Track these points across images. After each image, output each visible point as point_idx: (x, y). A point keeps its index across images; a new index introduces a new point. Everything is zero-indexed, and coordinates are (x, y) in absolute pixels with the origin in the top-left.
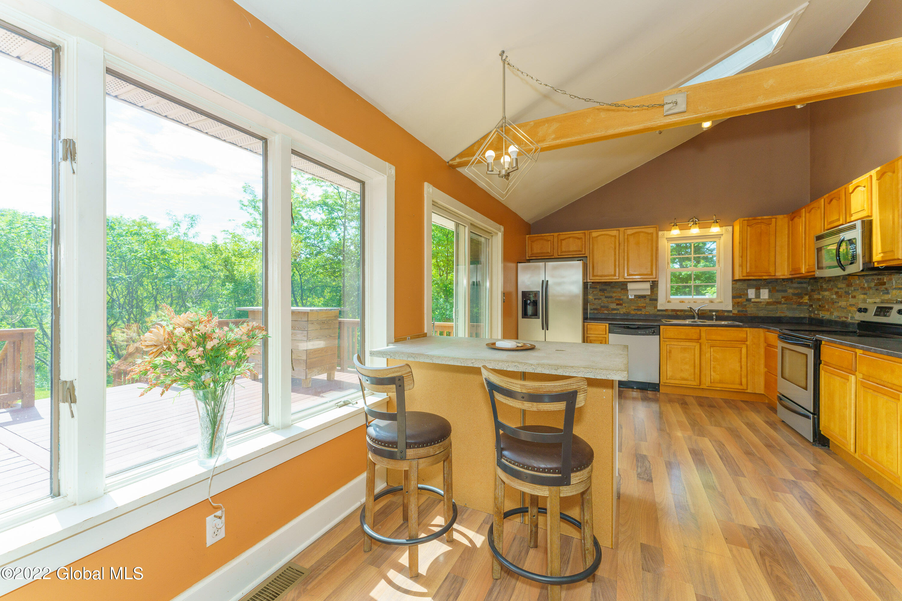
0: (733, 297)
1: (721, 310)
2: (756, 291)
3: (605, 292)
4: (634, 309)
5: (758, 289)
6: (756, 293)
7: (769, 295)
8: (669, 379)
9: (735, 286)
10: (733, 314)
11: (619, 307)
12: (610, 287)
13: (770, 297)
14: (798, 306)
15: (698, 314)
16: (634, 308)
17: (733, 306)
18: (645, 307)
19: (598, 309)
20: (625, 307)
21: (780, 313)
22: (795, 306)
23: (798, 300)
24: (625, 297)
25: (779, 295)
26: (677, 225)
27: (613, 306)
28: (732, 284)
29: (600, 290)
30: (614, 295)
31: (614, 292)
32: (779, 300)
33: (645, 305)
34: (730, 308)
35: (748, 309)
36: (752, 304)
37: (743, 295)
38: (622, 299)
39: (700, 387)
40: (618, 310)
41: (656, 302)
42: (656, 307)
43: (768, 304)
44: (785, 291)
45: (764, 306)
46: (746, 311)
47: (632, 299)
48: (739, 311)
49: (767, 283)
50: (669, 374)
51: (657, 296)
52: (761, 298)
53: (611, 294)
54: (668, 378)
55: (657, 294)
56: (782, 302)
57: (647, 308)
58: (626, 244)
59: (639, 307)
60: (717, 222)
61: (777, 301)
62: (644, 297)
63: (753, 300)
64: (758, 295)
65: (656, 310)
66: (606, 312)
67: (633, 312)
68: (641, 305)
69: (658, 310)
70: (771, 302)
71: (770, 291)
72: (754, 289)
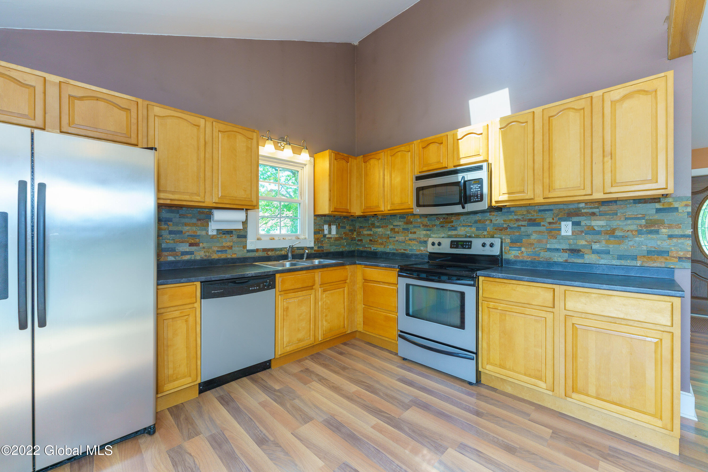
0: (315, 233)
5: (330, 225)
6: (329, 229)
7: (336, 231)
9: (316, 221)
10: (315, 250)
11: (193, 249)
12: (178, 216)
13: (337, 233)
15: (292, 253)
16: (216, 249)
17: (314, 242)
18: (231, 248)
20: (204, 248)
21: (342, 247)
22: (350, 241)
23: (351, 235)
24: (205, 233)
25: (341, 231)
26: (271, 139)
27: (185, 248)
28: (314, 220)
30: (186, 228)
31: (186, 225)
32: (342, 236)
33: (231, 244)
34: (312, 245)
35: (324, 245)
36: (327, 240)
37: (321, 231)
38: (199, 236)
39: (315, 344)
40: (191, 253)
41: (244, 239)
42: (245, 246)
44: (345, 228)
45: (334, 242)
46: (323, 247)
47: (214, 235)
48: (318, 247)
49: (334, 219)
50: (286, 339)
51: (247, 232)
53: (180, 228)
54: (285, 348)
55: (247, 228)
56: (344, 238)
57: (233, 249)
59: (224, 247)
61: (340, 236)
62: (229, 232)
63: (327, 236)
65: (245, 251)
66: (171, 258)
67: (215, 256)
68: (226, 245)
69: (247, 250)
70: (337, 237)
71: (337, 228)
72: (327, 224)
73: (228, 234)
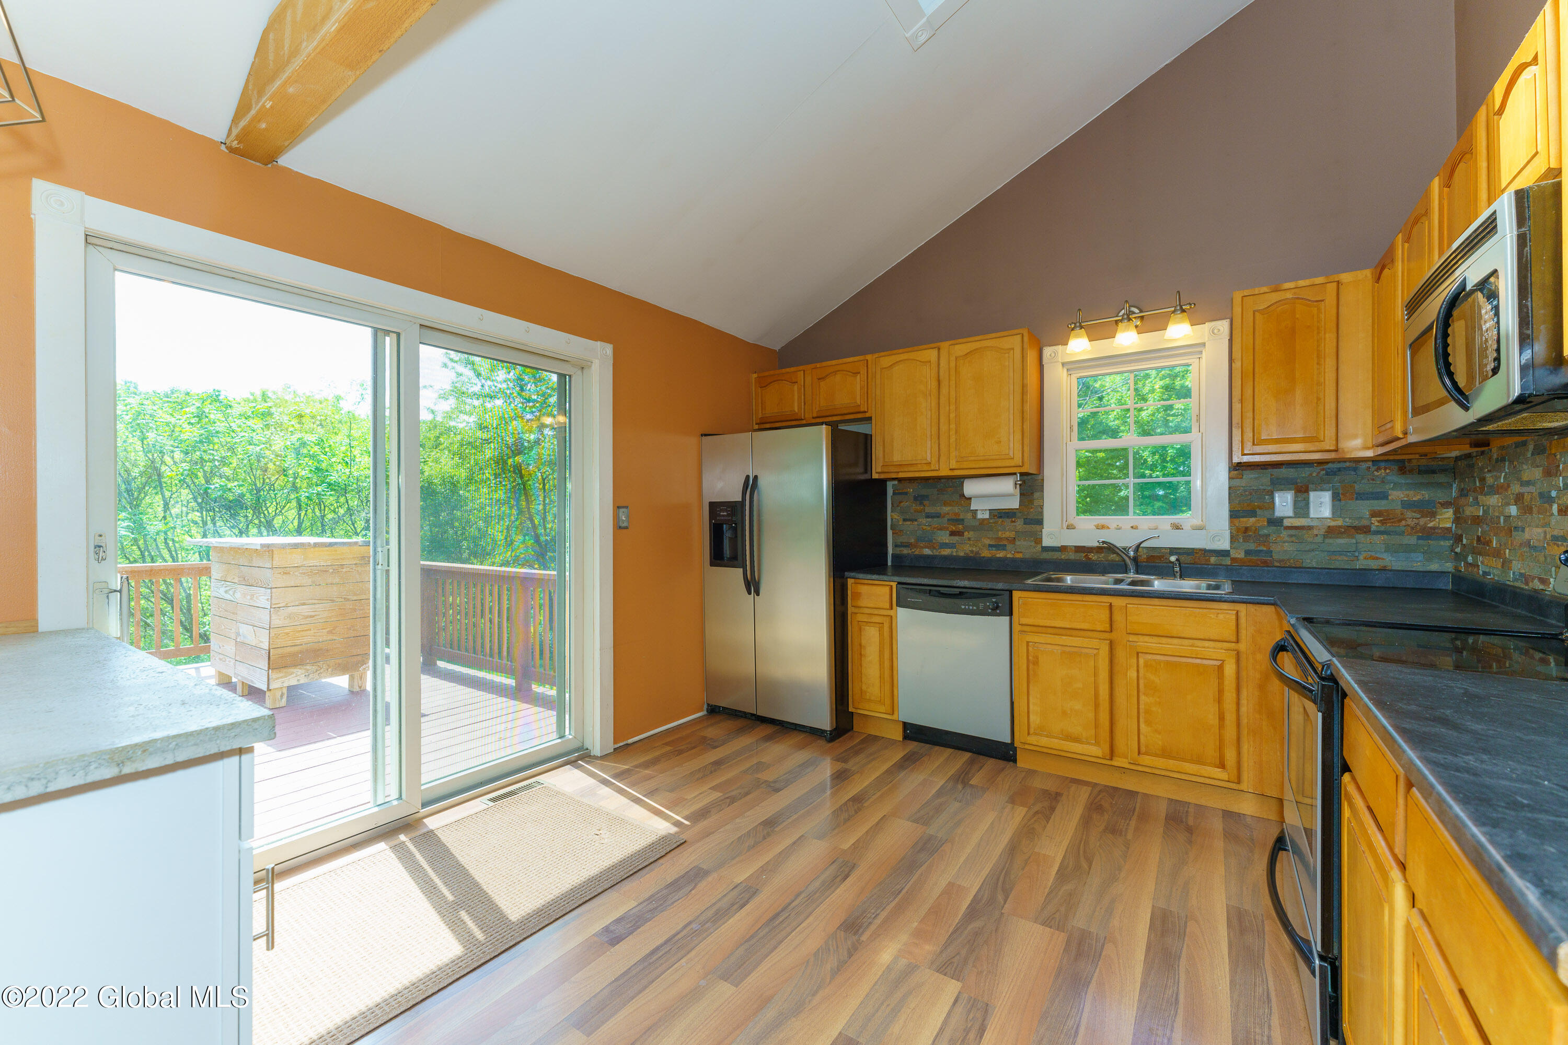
0: (1234, 515)
1: (1201, 550)
2: (1296, 496)
3: (926, 502)
4: (990, 546)
5: (1302, 491)
6: (1295, 503)
7: (1333, 506)
8: (1036, 734)
9: (1237, 482)
10: (1233, 560)
11: (956, 539)
12: (935, 491)
13: (1336, 510)
14: (1419, 538)
15: (1135, 560)
16: (988, 542)
17: (1233, 539)
18: (1013, 541)
19: (911, 544)
20: (969, 539)
21: (1365, 558)
22: (1412, 540)
23: (1422, 521)
24: (969, 516)
25: (1364, 509)
26: (1081, 327)
27: (944, 537)
28: (1230, 478)
29: (916, 498)
30: (946, 509)
31: (945, 504)
32: (1365, 522)
33: (1012, 535)
34: (1224, 544)
35: (1273, 548)
36: (1284, 534)
37: (1260, 508)
38: (963, 520)
39: (1114, 763)
40: (952, 546)
41: (1038, 527)
42: (1039, 540)
43: (1331, 532)
44: (1384, 496)
45: (1319, 539)
46: (1269, 552)
47: (984, 520)
48: (1248, 552)
49: (1327, 474)
50: (1035, 719)
51: (1042, 513)
52: (1312, 515)
53: (938, 509)
54: (1032, 731)
55: (1042, 507)
56: (1373, 528)
57: (1018, 543)
58: (953, 383)
59: (1000, 539)
60: (1183, 311)
61: (1356, 523)
62: (1010, 514)
63: (1286, 523)
65: (1039, 548)
66: (927, 552)
67: (986, 553)
68: (1004, 536)
69: (1043, 548)
70: (1340, 527)
71: (1336, 497)
72: (1290, 489)
73: (1008, 517)
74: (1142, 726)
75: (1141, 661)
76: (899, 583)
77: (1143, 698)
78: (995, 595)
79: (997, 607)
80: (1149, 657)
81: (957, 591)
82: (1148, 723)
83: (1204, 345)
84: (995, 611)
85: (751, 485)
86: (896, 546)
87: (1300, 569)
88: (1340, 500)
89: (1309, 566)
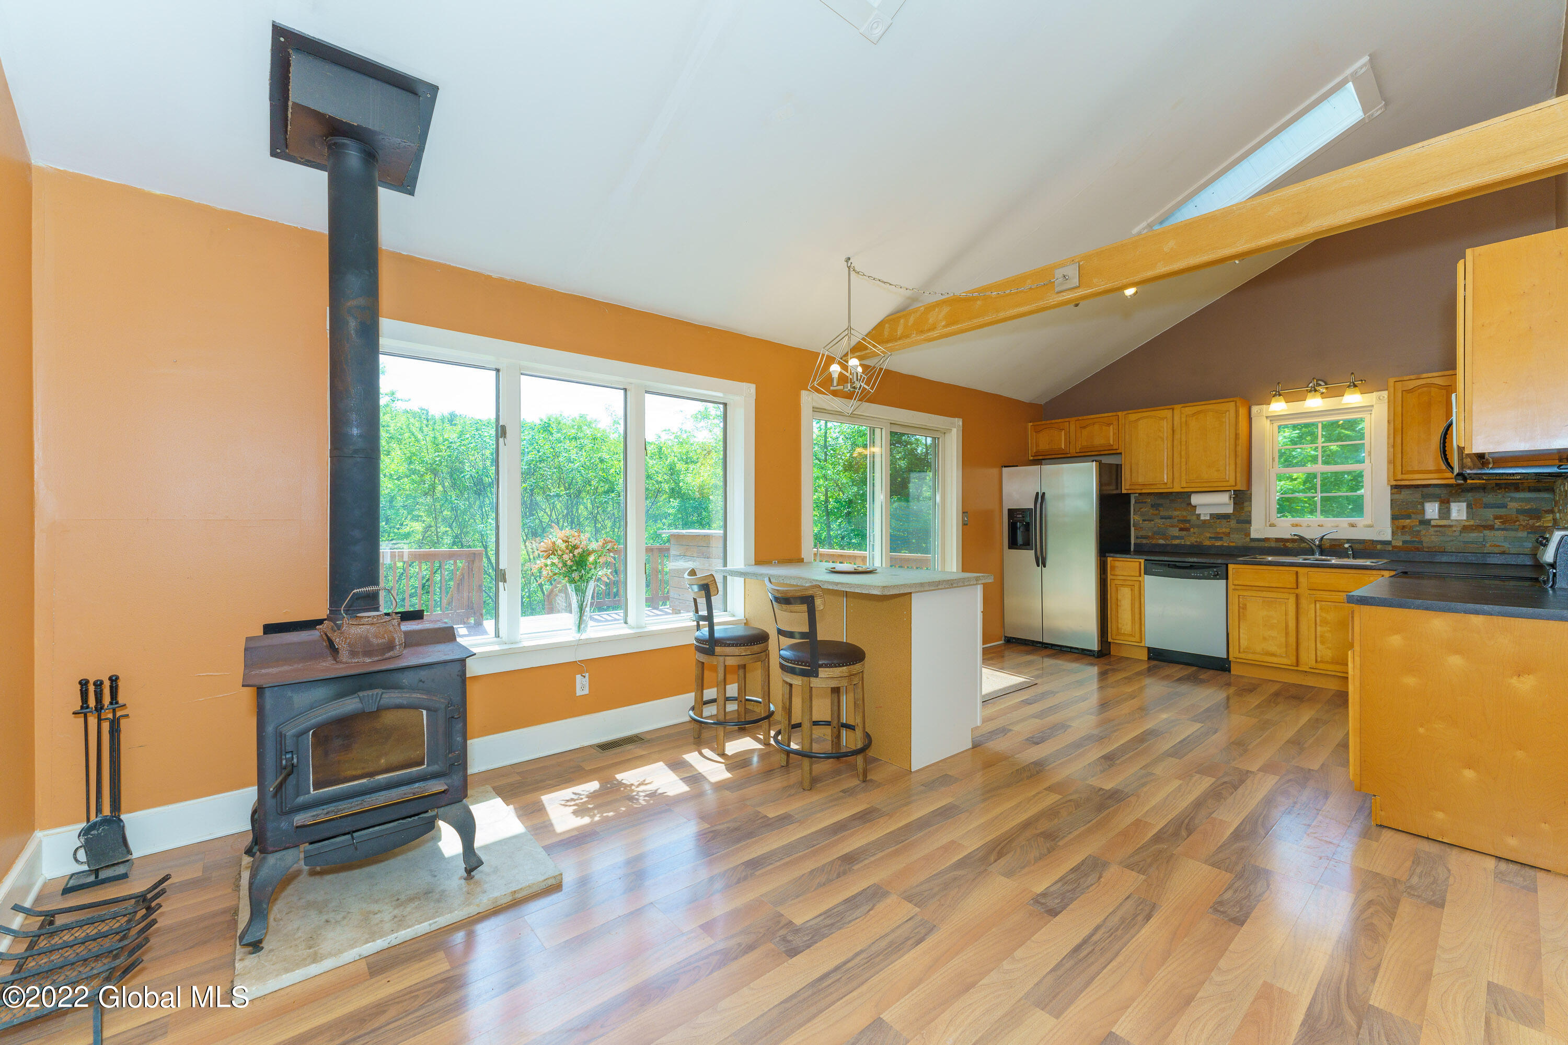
0: (1394, 518)
1: (1370, 541)
2: (1441, 506)
3: (1161, 509)
4: (1210, 538)
5: (1445, 502)
6: (1440, 510)
7: (1467, 513)
8: (1244, 652)
9: (1397, 496)
10: (1394, 547)
11: (1184, 533)
12: (1168, 501)
13: (1470, 515)
14: (1528, 533)
15: (1320, 546)
16: (1208, 535)
17: (1393, 533)
18: (1228, 534)
19: (1149, 536)
20: (1194, 533)
21: (1490, 546)
22: (1524, 534)
23: (1531, 522)
24: (1194, 518)
25: (1489, 514)
26: (1280, 395)
27: (1175, 532)
28: (1392, 494)
29: (1152, 506)
30: (1177, 513)
31: (1176, 510)
32: (1490, 523)
33: (1228, 530)
34: (1388, 537)
35: (1424, 539)
36: (1432, 529)
37: (1414, 513)
38: (1190, 520)
39: (1299, 668)
40: (1181, 538)
41: (1247, 525)
42: (1248, 534)
43: (1465, 529)
44: (1503, 505)
45: (1457, 534)
46: (1421, 542)
47: (1205, 520)
48: (1404, 542)
49: (1463, 491)
50: (1244, 643)
51: (1250, 516)
52: (1452, 518)
53: (1170, 513)
54: (1242, 650)
55: (1250, 512)
56: (1496, 526)
57: (1231, 536)
58: (1184, 431)
59: (1219, 533)
60: (1355, 386)
61: (1484, 523)
62: (1225, 517)
63: (1433, 523)
64: (1445, 513)
65: (1248, 539)
66: (1161, 542)
67: (1207, 543)
68: (1221, 531)
69: (1251, 539)
70: (1473, 526)
71: (1469, 506)
72: (1436, 501)
73: (1224, 519)
74: (1318, 645)
75: (1318, 605)
76: (1146, 560)
77: (1319, 628)
78: (1215, 567)
79: (1218, 574)
80: (1324, 603)
81: (1189, 564)
82: (1323, 643)
83: (1373, 406)
84: (1216, 577)
85: (1040, 498)
86: (1137, 538)
87: (1444, 552)
88: (1472, 508)
89: (1450, 551)
